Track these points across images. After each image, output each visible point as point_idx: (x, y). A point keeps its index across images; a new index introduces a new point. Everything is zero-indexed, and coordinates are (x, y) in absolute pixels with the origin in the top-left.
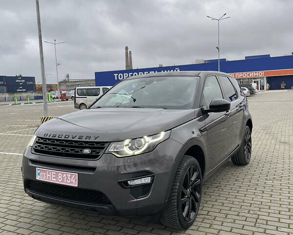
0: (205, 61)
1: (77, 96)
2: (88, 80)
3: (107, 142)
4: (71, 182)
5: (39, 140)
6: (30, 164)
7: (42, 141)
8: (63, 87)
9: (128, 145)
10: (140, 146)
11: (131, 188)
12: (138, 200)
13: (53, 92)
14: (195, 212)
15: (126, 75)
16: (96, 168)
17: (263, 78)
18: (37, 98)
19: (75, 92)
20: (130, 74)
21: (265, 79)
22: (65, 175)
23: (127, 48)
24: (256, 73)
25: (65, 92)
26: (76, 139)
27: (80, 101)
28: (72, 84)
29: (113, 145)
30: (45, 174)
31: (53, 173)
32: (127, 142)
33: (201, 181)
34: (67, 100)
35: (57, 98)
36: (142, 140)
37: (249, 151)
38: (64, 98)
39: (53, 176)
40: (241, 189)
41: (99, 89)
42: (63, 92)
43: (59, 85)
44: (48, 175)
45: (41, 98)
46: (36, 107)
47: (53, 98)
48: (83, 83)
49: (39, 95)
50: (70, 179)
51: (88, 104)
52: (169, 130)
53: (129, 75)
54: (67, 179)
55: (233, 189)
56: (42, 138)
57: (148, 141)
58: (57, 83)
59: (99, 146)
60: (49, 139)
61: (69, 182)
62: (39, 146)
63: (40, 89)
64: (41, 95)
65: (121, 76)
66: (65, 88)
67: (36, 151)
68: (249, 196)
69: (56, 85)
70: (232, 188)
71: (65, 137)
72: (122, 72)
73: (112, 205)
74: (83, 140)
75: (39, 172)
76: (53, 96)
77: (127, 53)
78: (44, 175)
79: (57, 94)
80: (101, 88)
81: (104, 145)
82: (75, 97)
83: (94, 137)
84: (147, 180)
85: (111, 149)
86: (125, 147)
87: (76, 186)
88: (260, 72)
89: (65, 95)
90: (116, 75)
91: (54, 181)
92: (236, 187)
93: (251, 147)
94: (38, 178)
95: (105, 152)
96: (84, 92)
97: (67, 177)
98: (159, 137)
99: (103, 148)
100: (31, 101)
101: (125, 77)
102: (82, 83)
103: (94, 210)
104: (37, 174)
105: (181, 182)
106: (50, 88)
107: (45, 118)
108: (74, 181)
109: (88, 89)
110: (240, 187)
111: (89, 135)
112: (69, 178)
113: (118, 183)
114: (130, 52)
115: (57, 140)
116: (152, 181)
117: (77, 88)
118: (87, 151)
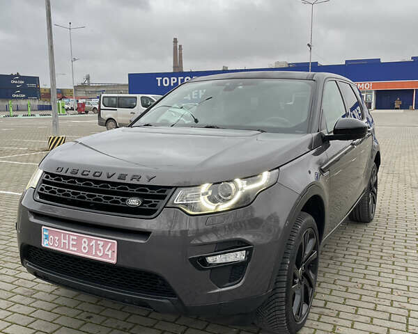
0: (289, 64)
1: (102, 107)
2: (118, 85)
3: (170, 187)
4: (105, 255)
5: (47, 177)
6: (32, 219)
7: (52, 180)
8: (80, 94)
9: (207, 193)
10: (228, 195)
11: (211, 269)
12: (223, 289)
13: (66, 100)
14: (308, 304)
15: (174, 80)
16: (150, 233)
17: (371, 92)
18: (41, 108)
19: (100, 102)
20: (180, 78)
21: (373, 93)
22: (94, 242)
23: (175, 41)
24: (361, 84)
25: (84, 100)
26: (115, 179)
27: (106, 114)
28: (94, 90)
29: (180, 192)
30: (57, 238)
31: (71, 237)
32: (205, 187)
33: (317, 252)
34: (87, 112)
35: (72, 109)
36: (232, 185)
37: (374, 202)
38: (82, 109)
39: (71, 242)
40: (369, 263)
41: (136, 98)
42: (80, 101)
43: (75, 90)
44: (63, 241)
45: (49, 108)
46: (41, 121)
47: (67, 110)
48: (111, 89)
49: (46, 104)
50: (103, 250)
51: (119, 119)
52: (276, 169)
53: (178, 80)
54: (97, 249)
55: (357, 262)
56: (53, 175)
57: (241, 187)
58: (72, 88)
59: (156, 193)
60: (66, 178)
61: (101, 255)
62: (47, 188)
63: (48, 95)
64: (49, 104)
65: (166, 80)
66: (85, 95)
67: (42, 196)
68: (385, 275)
69: (71, 90)
70: (355, 260)
71: (94, 175)
72: (169, 75)
73: (176, 298)
74: (128, 181)
75: (47, 234)
76: (66, 106)
77: (175, 48)
78: (57, 240)
79: (72, 103)
80: (139, 96)
81: (164, 191)
82: (100, 109)
83: (147, 177)
84: (240, 256)
85: (178, 199)
86: (202, 198)
87: (114, 261)
88: (367, 83)
89: (83, 105)
90: (159, 79)
91: (73, 251)
92: (362, 259)
93: (376, 195)
94: (45, 244)
95: (168, 206)
96: (113, 101)
97: (97, 245)
98: (259, 180)
99: (163, 197)
100: (33, 113)
101: (172, 82)
102: (109, 89)
103: (143, 305)
104: (43, 237)
105: (293, 258)
106: (62, 94)
107: (54, 138)
108: (110, 253)
109: (119, 97)
110: (368, 259)
111: (137, 174)
112: (100, 248)
113: (191, 260)
114: (180, 46)
115: (80, 180)
116: (248, 257)
117: (103, 95)
118: (134, 202)
